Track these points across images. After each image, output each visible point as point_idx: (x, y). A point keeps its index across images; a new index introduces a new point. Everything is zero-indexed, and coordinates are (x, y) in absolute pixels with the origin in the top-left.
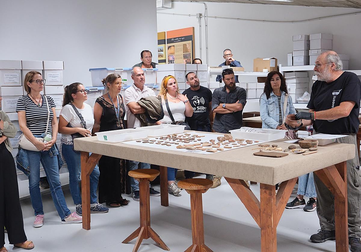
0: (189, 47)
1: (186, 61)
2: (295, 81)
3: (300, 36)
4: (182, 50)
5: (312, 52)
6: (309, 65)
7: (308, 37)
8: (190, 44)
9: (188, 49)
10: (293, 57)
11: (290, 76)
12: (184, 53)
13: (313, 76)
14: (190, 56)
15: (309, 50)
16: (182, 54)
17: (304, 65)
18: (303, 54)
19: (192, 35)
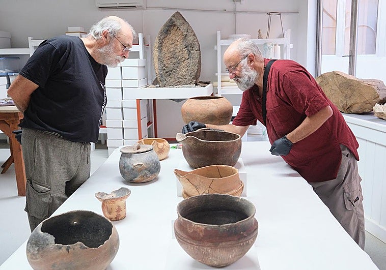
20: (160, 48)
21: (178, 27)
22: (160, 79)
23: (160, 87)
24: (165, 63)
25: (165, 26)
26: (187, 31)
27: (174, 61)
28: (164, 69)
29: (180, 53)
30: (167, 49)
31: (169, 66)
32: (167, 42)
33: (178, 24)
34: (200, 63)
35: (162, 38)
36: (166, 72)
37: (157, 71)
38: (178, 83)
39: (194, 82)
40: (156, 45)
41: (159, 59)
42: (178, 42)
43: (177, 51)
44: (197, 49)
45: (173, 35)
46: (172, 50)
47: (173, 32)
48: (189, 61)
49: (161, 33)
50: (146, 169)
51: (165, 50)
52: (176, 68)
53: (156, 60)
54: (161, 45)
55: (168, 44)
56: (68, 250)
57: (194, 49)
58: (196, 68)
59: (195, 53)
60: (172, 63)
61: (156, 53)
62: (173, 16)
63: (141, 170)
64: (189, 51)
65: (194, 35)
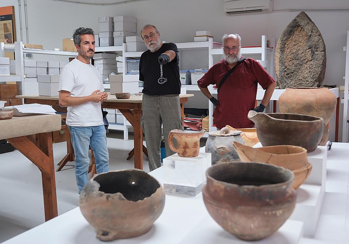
0: (10, 27)
1: (7, 41)
2: (101, 62)
3: (105, 17)
4: (3, 29)
5: (116, 34)
6: (114, 46)
7: (113, 18)
8: (11, 24)
9: (9, 28)
10: (99, 38)
11: (97, 57)
12: (5, 33)
13: (117, 57)
14: (11, 36)
15: (114, 32)
16: (3, 34)
17: (109, 46)
18: (108, 35)
19: (12, 15)
20: (282, 50)
21: (302, 28)
22: (280, 81)
23: (279, 89)
24: (286, 64)
25: (289, 26)
26: (312, 32)
27: (296, 62)
28: (285, 71)
29: (303, 54)
30: (289, 50)
31: (290, 68)
32: (290, 44)
33: (302, 24)
34: (324, 64)
35: (284, 39)
36: (287, 74)
37: (278, 73)
38: (299, 86)
39: (316, 85)
40: (278, 46)
41: (280, 61)
42: (302, 43)
43: (300, 52)
44: (321, 49)
45: (297, 36)
46: (294, 51)
47: (297, 33)
48: (312, 62)
49: (284, 35)
50: (229, 153)
51: (287, 51)
52: (297, 70)
53: (277, 61)
54: (283, 46)
55: (291, 46)
56: (107, 198)
57: (318, 49)
58: (320, 69)
59: (319, 54)
60: (294, 65)
61: (278, 55)
62: (298, 16)
63: (223, 154)
64: (313, 52)
65: (319, 35)
